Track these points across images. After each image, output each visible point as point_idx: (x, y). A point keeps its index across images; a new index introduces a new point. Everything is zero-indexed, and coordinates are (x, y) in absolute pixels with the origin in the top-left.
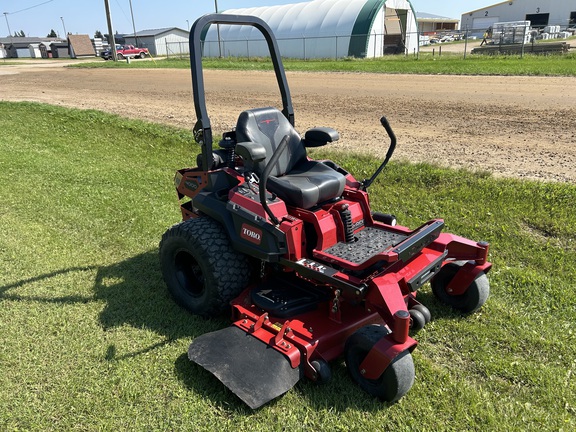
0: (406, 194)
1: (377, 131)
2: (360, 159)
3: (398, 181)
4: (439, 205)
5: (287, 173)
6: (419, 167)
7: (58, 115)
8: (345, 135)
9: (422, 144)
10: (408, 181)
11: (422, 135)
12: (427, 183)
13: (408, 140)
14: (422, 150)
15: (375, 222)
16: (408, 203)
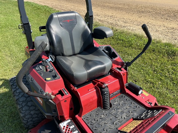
0: (156, 59)
1: (150, 22)
2: (137, 37)
3: (153, 51)
4: (173, 69)
5: (79, 53)
6: (166, 45)
7: (35, 7)
8: (135, 23)
9: (170, 31)
10: (159, 52)
11: (171, 26)
12: (168, 54)
13: (164, 28)
14: (169, 34)
15: (127, 91)
16: (156, 64)
